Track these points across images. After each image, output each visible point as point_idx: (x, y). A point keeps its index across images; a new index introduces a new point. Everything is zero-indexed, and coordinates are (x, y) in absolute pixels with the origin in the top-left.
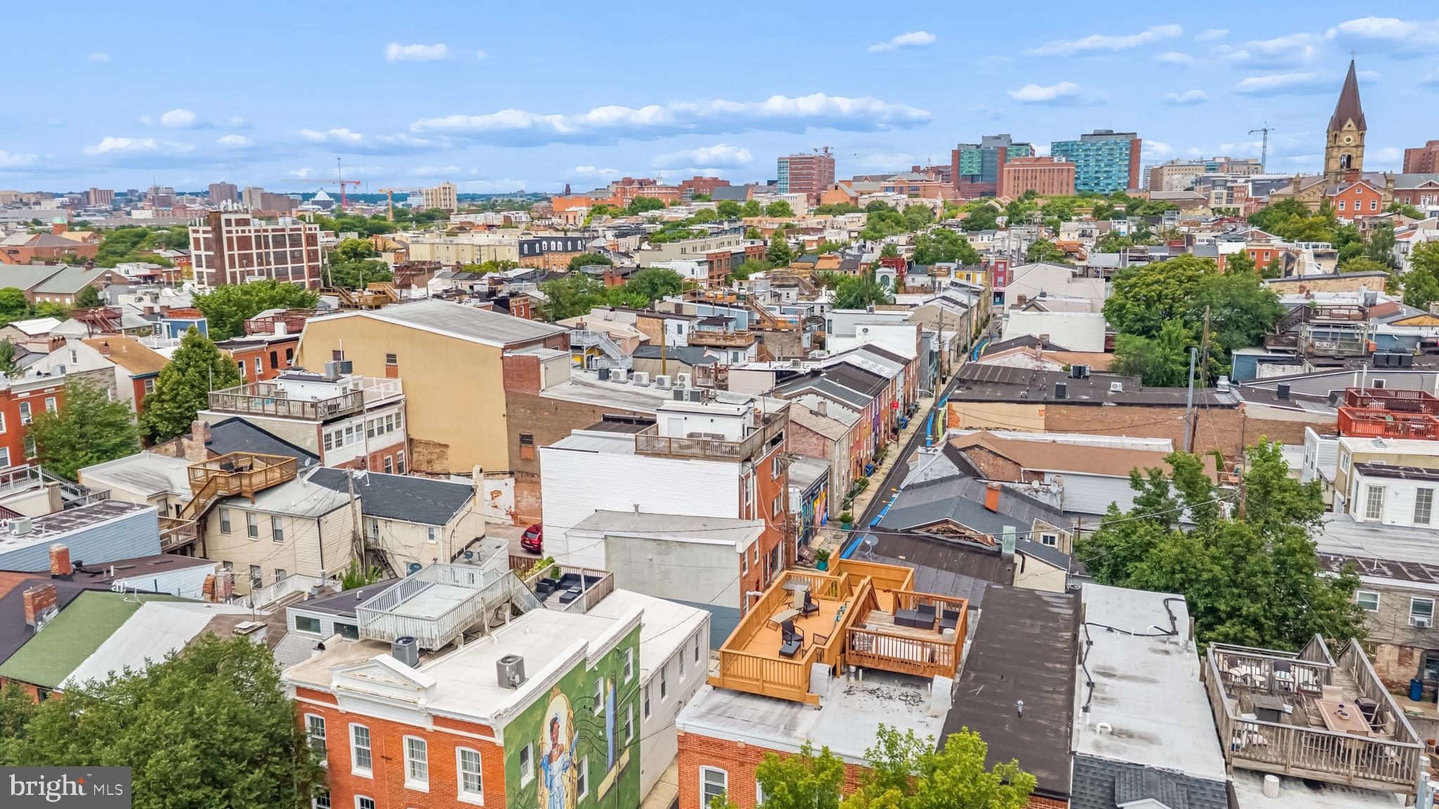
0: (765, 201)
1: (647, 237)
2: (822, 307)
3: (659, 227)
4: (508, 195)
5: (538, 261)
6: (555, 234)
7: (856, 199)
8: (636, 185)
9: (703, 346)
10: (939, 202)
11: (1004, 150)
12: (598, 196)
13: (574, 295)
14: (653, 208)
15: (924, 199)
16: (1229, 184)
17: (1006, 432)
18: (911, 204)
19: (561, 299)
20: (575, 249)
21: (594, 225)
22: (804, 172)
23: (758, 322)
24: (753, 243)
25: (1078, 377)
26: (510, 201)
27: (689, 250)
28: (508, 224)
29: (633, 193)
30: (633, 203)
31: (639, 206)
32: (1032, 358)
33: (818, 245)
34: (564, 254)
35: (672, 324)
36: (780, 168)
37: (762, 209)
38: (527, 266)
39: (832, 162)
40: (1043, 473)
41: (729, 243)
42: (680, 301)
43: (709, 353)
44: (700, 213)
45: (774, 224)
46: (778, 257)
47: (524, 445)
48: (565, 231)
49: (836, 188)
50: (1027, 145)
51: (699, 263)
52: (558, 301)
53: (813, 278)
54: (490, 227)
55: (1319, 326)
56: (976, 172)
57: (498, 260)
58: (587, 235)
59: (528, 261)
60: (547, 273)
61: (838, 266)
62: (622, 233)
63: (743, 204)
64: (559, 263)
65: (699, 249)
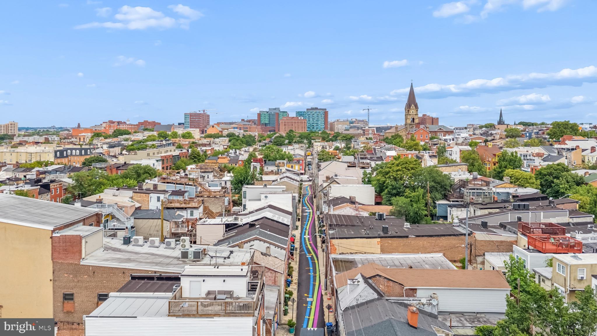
0: (180, 131)
1: (124, 148)
2: (226, 182)
3: (130, 143)
4: (46, 128)
5: (65, 161)
6: (75, 147)
7: (222, 132)
8: (116, 124)
9: (173, 208)
10: (257, 134)
11: (278, 114)
12: (96, 128)
13: (91, 180)
14: (125, 134)
15: (250, 133)
16: (363, 129)
17: (361, 255)
18: (245, 134)
19: (83, 183)
20: (86, 154)
21: (95, 142)
22: (197, 120)
23: (200, 193)
24: (181, 151)
25: (380, 219)
26: (47, 131)
27: (151, 154)
28: (47, 141)
29: (115, 127)
30: (115, 132)
31: (118, 133)
32: (354, 210)
33: (211, 152)
34: (80, 157)
35: (154, 196)
36: (185, 118)
37: (179, 135)
38: (59, 164)
39: (208, 116)
40: (416, 289)
41: (171, 151)
42: (156, 183)
43: (179, 212)
44: (150, 136)
45: (186, 142)
46: (195, 157)
47: (66, 302)
48: (81, 145)
49: (213, 127)
50: (286, 112)
51: (157, 161)
52: (81, 184)
53: (219, 168)
54: (37, 143)
55: (470, 189)
56: (267, 122)
57: (42, 160)
58: (92, 147)
59: (59, 161)
60: (71, 167)
61: (228, 162)
62: (112, 146)
63: (170, 133)
64: (77, 162)
65: (156, 153)
